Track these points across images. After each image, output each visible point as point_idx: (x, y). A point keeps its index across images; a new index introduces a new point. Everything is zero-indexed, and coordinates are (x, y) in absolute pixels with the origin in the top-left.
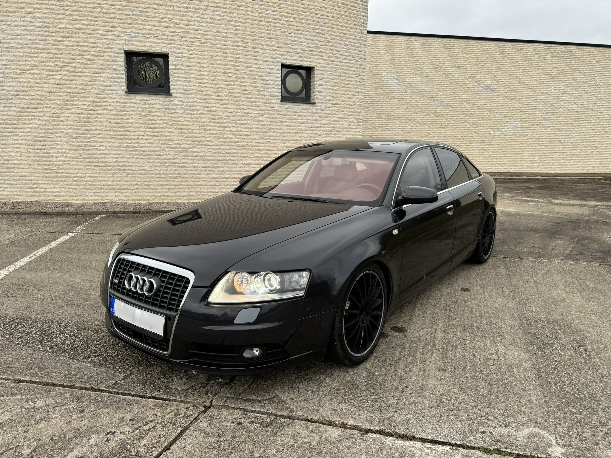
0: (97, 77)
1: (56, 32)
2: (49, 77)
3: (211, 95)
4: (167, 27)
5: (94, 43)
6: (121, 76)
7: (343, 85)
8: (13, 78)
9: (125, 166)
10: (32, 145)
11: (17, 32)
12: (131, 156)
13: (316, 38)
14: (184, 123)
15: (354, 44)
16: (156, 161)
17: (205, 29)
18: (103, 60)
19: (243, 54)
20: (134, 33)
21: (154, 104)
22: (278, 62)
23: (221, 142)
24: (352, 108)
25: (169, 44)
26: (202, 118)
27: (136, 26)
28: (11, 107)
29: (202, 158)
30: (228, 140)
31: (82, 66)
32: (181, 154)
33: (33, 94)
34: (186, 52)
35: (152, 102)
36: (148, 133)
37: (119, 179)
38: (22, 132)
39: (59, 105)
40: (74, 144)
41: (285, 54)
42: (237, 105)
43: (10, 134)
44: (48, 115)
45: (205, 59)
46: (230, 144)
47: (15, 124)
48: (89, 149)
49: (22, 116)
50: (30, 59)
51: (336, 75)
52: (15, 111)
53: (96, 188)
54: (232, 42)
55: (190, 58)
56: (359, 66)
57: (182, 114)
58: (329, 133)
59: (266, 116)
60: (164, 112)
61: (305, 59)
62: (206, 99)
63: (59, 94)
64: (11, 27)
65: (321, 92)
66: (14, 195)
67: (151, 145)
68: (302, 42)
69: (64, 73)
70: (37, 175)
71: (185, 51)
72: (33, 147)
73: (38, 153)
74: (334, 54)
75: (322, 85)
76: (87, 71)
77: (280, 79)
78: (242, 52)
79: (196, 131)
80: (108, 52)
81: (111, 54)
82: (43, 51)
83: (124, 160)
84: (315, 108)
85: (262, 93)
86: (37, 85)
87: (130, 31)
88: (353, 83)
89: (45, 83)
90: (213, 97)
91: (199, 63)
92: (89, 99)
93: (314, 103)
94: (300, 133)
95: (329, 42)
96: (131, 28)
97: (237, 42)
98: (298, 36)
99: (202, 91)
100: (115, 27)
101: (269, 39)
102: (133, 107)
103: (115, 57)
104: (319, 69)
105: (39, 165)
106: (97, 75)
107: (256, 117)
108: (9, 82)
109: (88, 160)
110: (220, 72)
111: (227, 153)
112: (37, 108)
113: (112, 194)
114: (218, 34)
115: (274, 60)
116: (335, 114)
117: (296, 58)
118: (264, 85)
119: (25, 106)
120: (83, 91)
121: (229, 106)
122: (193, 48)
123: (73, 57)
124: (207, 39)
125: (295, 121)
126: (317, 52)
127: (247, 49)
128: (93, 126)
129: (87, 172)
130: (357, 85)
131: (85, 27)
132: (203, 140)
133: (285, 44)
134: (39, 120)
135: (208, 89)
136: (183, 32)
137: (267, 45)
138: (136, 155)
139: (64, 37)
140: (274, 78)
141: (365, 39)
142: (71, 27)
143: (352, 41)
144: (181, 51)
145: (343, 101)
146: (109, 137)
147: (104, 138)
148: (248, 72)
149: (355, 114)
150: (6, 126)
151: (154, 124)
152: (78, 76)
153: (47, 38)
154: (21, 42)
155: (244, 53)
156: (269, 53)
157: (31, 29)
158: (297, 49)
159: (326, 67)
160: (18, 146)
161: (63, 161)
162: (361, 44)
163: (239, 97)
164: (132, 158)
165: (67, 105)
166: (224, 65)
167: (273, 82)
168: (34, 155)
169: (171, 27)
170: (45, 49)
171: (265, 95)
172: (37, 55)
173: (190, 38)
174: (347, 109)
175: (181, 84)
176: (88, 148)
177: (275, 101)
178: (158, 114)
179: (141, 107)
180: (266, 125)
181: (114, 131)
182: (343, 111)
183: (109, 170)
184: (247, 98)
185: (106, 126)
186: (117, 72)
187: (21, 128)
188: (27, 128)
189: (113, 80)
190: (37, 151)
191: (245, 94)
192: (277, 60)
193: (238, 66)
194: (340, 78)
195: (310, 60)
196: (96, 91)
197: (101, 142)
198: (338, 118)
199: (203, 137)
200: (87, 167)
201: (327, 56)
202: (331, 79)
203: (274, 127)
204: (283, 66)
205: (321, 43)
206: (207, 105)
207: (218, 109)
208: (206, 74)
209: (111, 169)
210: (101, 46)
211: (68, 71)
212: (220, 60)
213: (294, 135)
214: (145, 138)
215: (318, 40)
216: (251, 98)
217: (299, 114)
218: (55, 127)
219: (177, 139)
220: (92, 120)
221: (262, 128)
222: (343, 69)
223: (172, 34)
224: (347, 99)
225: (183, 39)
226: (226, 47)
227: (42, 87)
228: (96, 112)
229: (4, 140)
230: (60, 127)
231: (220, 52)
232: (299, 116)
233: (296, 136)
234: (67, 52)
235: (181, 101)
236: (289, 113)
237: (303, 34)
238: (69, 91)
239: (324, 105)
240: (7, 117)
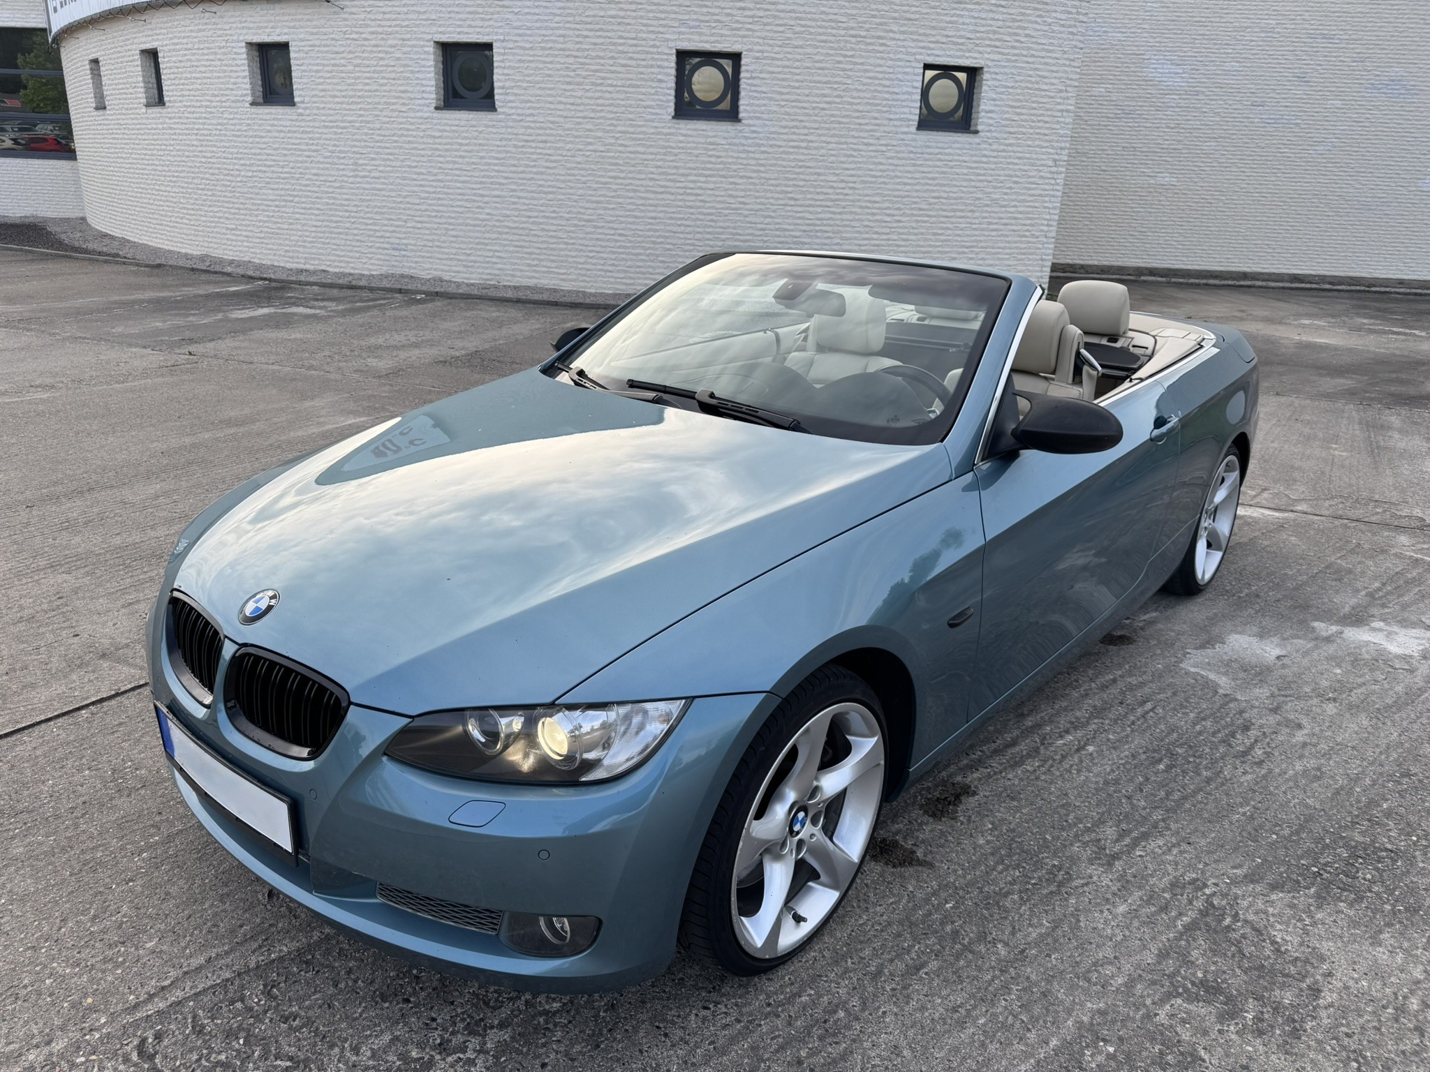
0: (634, 93)
1: (582, 22)
2: (568, 93)
3: (802, 121)
4: (743, 9)
5: (634, 39)
6: (668, 92)
7: (1034, 99)
8: (516, 95)
9: (663, 237)
10: (535, 199)
11: (528, 24)
12: (673, 222)
13: (991, 15)
14: (755, 168)
15: (1062, 22)
16: (708, 230)
17: (802, 9)
18: (645, 66)
19: (861, 50)
20: (694, 20)
21: (714, 137)
22: (918, 61)
23: (809, 199)
24: (1047, 141)
25: (744, 36)
26: (783, 160)
27: (696, 9)
28: (510, 140)
29: (777, 226)
30: (822, 197)
31: (613, 75)
32: (748, 219)
33: (542, 120)
34: (769, 49)
35: (710, 134)
36: (699, 184)
37: (652, 258)
38: (523, 179)
39: (576, 137)
40: (594, 199)
41: (932, 45)
42: (841, 136)
43: (506, 181)
44: (560, 152)
45: (798, 60)
46: (824, 203)
47: (514, 166)
48: (613, 209)
49: (525, 153)
50: (541, 66)
51: (1021, 81)
52: (515, 146)
53: (619, 271)
54: (845, 29)
55: (773, 59)
56: (1068, 63)
57: (753, 152)
58: (999, 185)
59: (889, 154)
60: (726, 150)
61: (967, 54)
62: (793, 127)
63: (577, 120)
64: (520, 17)
65: (990, 112)
66: (505, 275)
67: (702, 204)
68: (964, 24)
69: (588, 87)
70: (539, 245)
71: (767, 48)
72: (535, 202)
73: (543, 211)
74: (1022, 42)
75: (994, 100)
76: (619, 83)
77: (919, 91)
78: (857, 47)
79: (773, 182)
80: (652, 53)
81: (656, 56)
82: (562, 52)
83: (663, 227)
84: (977, 140)
85: (886, 115)
86: (549, 106)
87: (686, 17)
88: (1052, 94)
89: (560, 102)
90: (804, 124)
91: (788, 67)
92: (619, 129)
93: (976, 132)
94: (944, 185)
95: (1014, 20)
96: (688, 13)
97: (852, 28)
98: (958, 12)
99: (788, 114)
100: (666, 12)
101: (906, 22)
102: (681, 142)
103: (662, 60)
104: (992, 70)
105: (543, 230)
106: (633, 90)
107: (871, 157)
108: (510, 101)
109: (611, 225)
110: (819, 82)
111: (818, 219)
112: (545, 142)
113: (640, 281)
114: (823, 16)
115: (912, 58)
116: (1014, 152)
117: (952, 52)
118: (890, 103)
119: (530, 138)
120: (613, 116)
121: (829, 139)
122: (780, 43)
123: (602, 61)
124: (803, 26)
125: (939, 163)
126: (991, 40)
127: (868, 41)
128: (622, 171)
129: (608, 244)
130: (1061, 98)
131: (622, 13)
132: (781, 196)
133: (934, 28)
134: (547, 161)
135: (798, 111)
136: (767, 17)
137: (903, 33)
138: (680, 219)
139: (591, 30)
140: (910, 90)
141: (1084, 11)
142: (602, 13)
143: (1058, 15)
144: (760, 48)
145: (1032, 127)
146: (642, 189)
147: (635, 191)
148: (866, 81)
149: (1052, 151)
150: (502, 168)
151: (710, 169)
152: (607, 91)
153: (568, 32)
154: (531, 39)
155: (863, 47)
156: (904, 47)
157: (546, 18)
158: (953, 36)
159: (1005, 67)
160: (516, 200)
161: (576, 226)
162: (1076, 20)
163: (847, 123)
164: (673, 225)
165: (587, 137)
166: (828, 69)
167: (906, 97)
168: (536, 214)
169: (750, 9)
170: (564, 50)
171: (891, 119)
172: (551, 59)
173: (777, 25)
174: (1037, 143)
175: (757, 102)
176: (612, 206)
177: (906, 130)
178: (718, 154)
179: (694, 142)
180: (888, 170)
181: (651, 179)
182: (1030, 146)
183: (639, 242)
184: (860, 124)
185: (640, 172)
186: (664, 85)
187: (521, 172)
188: (530, 172)
189: (656, 97)
190: (542, 208)
191: (858, 118)
192: (917, 57)
193: (850, 70)
194: (1030, 86)
195: (976, 55)
196: (631, 116)
197: (632, 198)
198: (1019, 158)
199: (783, 192)
200: (608, 237)
201: (1008, 47)
202: (1012, 87)
203: (899, 174)
204: (927, 67)
205: (1000, 23)
206: (794, 137)
207: (810, 144)
208: (797, 84)
209: (642, 242)
210: (643, 43)
211: (593, 84)
212: (821, 61)
213: (934, 188)
214: (694, 191)
215: (993, 19)
216: (866, 124)
217: (947, 151)
218: (569, 172)
219: (743, 194)
220: (621, 162)
221: (880, 177)
222: (1037, 69)
223: (751, 20)
224: (1040, 124)
225: (768, 28)
226: (832, 39)
227: (555, 109)
228: (629, 149)
229: (497, 189)
230: (576, 172)
231: (823, 47)
232: (946, 154)
233: (938, 191)
234: (594, 54)
235: (754, 132)
236: (929, 150)
237: (967, 10)
238: (592, 115)
239: (994, 134)
240: (504, 155)
